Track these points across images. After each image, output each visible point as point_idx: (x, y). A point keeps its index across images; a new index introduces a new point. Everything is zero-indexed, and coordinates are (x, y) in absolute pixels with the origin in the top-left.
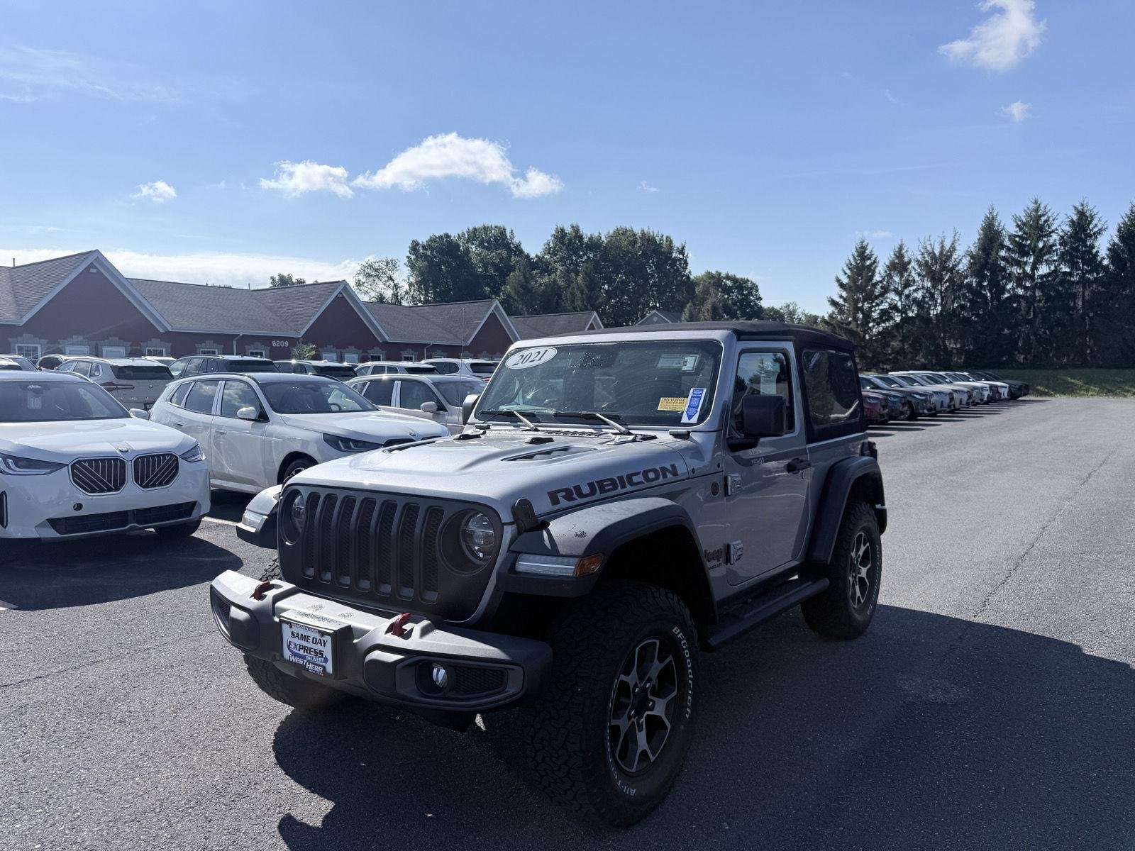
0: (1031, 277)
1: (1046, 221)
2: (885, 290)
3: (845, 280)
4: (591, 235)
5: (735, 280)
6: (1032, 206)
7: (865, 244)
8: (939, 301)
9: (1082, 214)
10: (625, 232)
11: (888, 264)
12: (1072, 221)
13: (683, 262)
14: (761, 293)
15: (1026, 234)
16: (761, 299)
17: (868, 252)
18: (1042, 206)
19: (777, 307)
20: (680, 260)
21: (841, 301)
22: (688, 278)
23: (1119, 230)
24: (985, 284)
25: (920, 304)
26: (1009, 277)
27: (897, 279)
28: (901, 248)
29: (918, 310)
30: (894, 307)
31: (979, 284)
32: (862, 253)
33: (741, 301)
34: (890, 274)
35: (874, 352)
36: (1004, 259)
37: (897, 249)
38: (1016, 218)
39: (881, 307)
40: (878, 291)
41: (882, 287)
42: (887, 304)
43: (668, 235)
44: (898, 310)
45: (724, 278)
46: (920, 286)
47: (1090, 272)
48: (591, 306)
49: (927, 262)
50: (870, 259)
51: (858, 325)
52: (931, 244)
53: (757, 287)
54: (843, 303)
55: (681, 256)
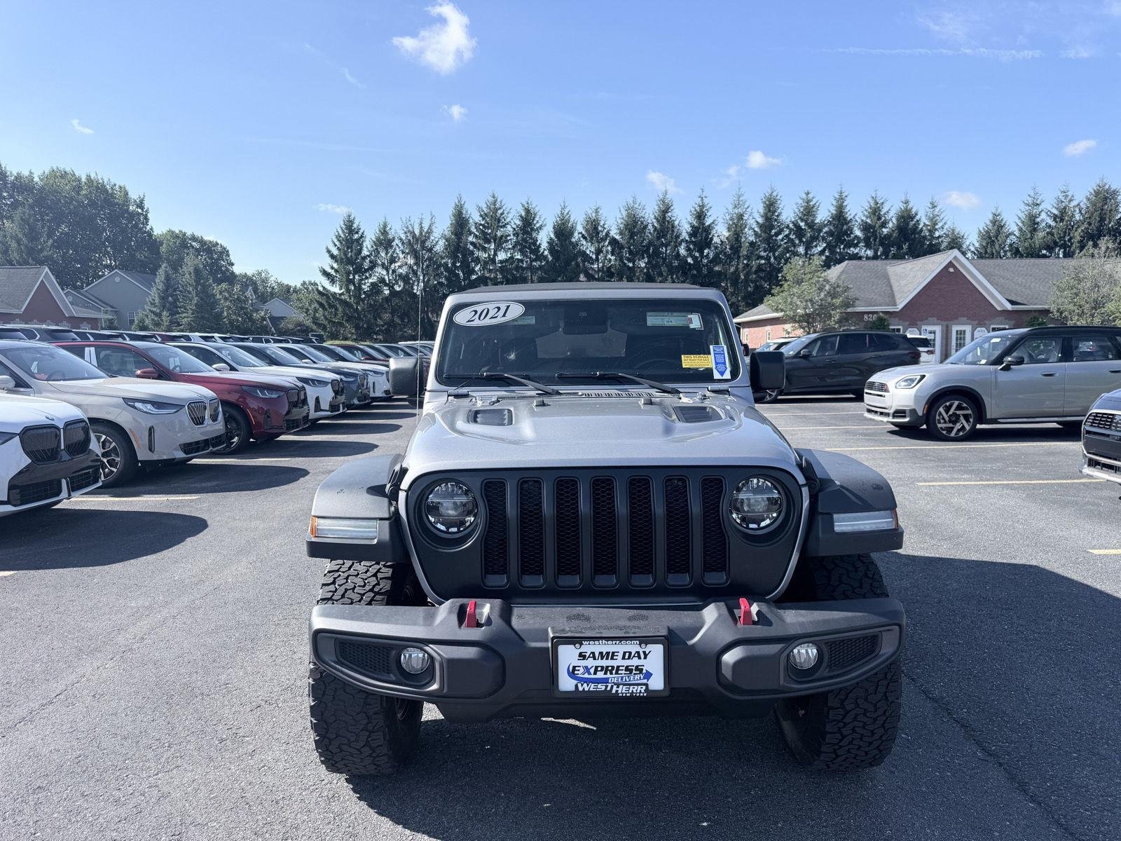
0: (493, 261)
1: (502, 214)
2: (373, 265)
3: (335, 252)
4: (18, 174)
5: (202, 242)
6: (491, 199)
7: (352, 218)
8: (421, 278)
9: (528, 211)
10: (64, 175)
11: (374, 239)
12: (521, 216)
13: (142, 218)
14: (233, 258)
15: (488, 224)
16: (233, 264)
17: (355, 226)
18: (499, 200)
19: (249, 273)
20: (139, 214)
21: (333, 272)
22: (150, 235)
23: (554, 228)
24: (458, 265)
25: (405, 279)
26: (477, 260)
27: (383, 254)
28: (385, 226)
29: (404, 285)
30: (382, 281)
31: (454, 264)
32: (350, 227)
33: (212, 265)
34: (377, 249)
35: (368, 322)
36: (472, 243)
37: (382, 226)
38: (480, 209)
39: (370, 281)
40: (366, 265)
41: (370, 262)
42: (375, 278)
43: (122, 185)
44: (386, 285)
45: (190, 239)
46: (405, 263)
47: (535, 260)
48: (33, 259)
49: (409, 240)
50: (357, 233)
51: (350, 296)
52: (411, 225)
53: (228, 251)
54: (335, 274)
55: (140, 211)
